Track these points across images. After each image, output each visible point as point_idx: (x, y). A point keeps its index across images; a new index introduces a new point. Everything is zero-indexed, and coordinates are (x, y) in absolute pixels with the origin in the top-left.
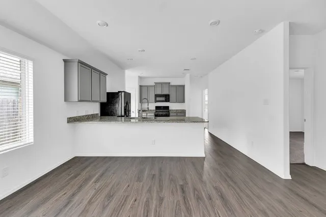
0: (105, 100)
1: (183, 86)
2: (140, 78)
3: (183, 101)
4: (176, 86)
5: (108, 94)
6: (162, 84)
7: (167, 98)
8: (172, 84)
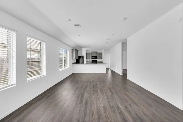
0: (78, 58)
1: (102, 53)
2: (86, 50)
3: (102, 59)
4: (99, 53)
5: (79, 56)
6: (94, 52)
7: (96, 57)
8: (98, 52)
